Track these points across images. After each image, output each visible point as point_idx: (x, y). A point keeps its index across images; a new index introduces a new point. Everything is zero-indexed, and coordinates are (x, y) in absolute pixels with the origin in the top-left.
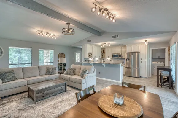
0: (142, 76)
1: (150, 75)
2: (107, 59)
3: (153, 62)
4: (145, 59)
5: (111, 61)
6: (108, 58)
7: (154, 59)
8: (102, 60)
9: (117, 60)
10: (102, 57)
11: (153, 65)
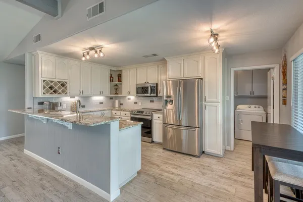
0: (207, 149)
1: (229, 145)
2: (128, 99)
3: (239, 107)
4: (215, 100)
5: (136, 103)
6: (129, 97)
7: (240, 99)
8: (117, 102)
9: (151, 101)
10: (116, 94)
11: (237, 116)
